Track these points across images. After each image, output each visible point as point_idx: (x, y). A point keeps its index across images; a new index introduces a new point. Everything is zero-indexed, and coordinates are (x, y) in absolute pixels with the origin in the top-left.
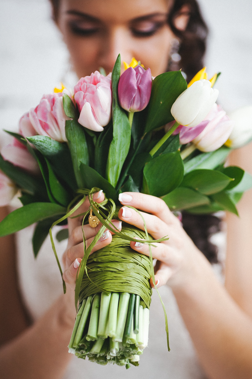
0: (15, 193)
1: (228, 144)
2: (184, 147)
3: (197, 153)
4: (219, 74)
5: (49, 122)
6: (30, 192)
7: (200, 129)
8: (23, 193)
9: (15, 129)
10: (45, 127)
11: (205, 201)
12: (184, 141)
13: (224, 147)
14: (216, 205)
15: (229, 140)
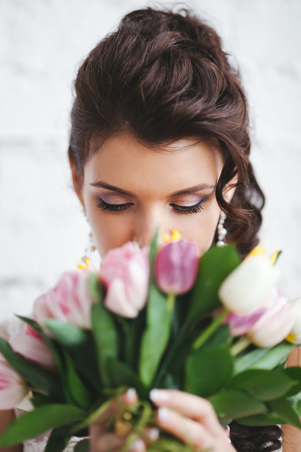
0: (26, 393)
1: (290, 340)
2: (236, 340)
3: (252, 348)
4: (279, 253)
5: (71, 305)
6: (44, 392)
7: (255, 318)
8: (35, 393)
9: (28, 313)
10: (65, 310)
11: (261, 409)
12: (237, 331)
13: (285, 342)
14: (275, 415)
15: (291, 335)
